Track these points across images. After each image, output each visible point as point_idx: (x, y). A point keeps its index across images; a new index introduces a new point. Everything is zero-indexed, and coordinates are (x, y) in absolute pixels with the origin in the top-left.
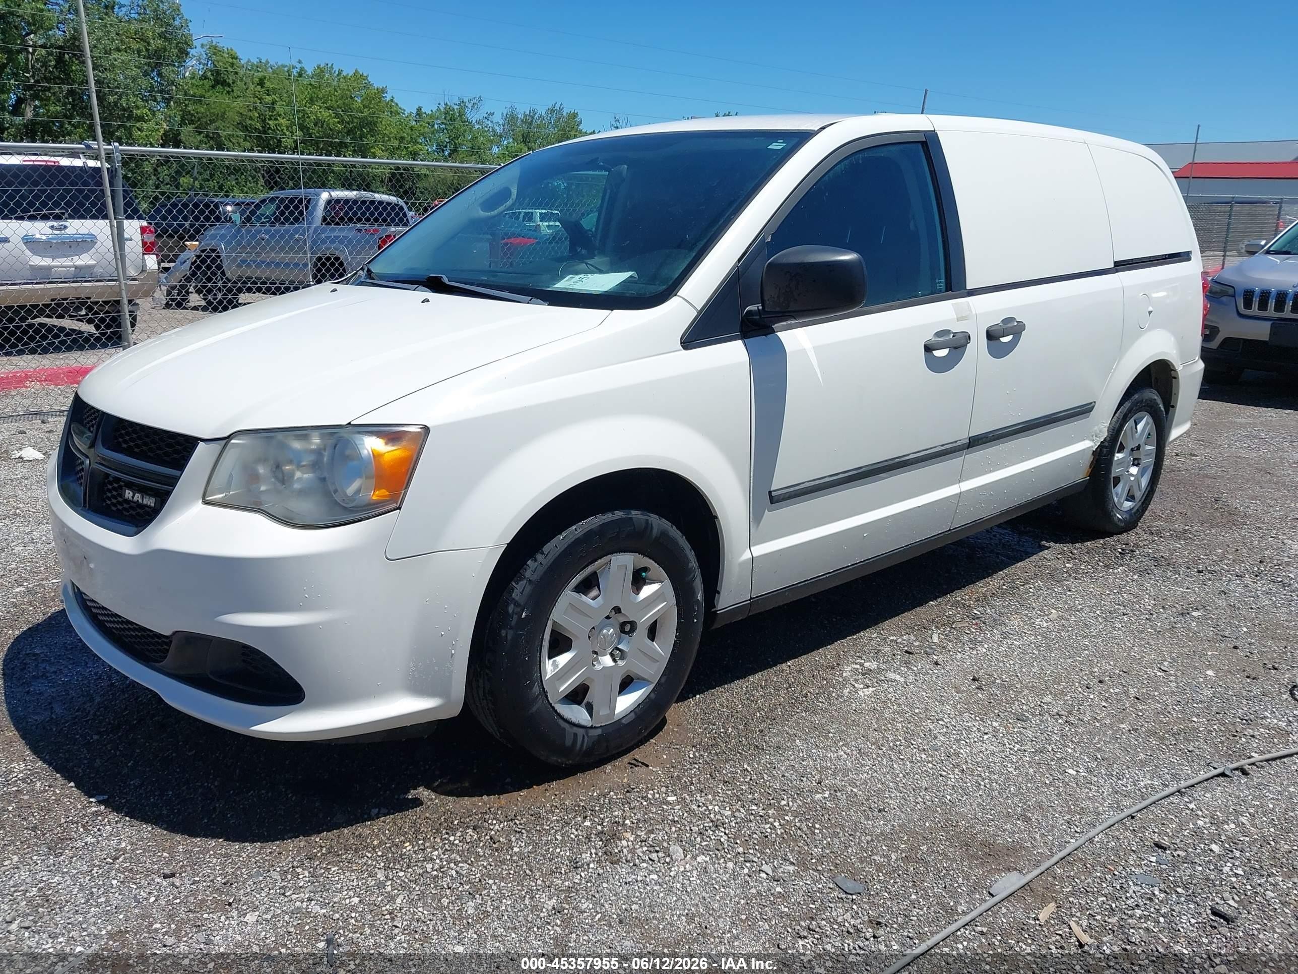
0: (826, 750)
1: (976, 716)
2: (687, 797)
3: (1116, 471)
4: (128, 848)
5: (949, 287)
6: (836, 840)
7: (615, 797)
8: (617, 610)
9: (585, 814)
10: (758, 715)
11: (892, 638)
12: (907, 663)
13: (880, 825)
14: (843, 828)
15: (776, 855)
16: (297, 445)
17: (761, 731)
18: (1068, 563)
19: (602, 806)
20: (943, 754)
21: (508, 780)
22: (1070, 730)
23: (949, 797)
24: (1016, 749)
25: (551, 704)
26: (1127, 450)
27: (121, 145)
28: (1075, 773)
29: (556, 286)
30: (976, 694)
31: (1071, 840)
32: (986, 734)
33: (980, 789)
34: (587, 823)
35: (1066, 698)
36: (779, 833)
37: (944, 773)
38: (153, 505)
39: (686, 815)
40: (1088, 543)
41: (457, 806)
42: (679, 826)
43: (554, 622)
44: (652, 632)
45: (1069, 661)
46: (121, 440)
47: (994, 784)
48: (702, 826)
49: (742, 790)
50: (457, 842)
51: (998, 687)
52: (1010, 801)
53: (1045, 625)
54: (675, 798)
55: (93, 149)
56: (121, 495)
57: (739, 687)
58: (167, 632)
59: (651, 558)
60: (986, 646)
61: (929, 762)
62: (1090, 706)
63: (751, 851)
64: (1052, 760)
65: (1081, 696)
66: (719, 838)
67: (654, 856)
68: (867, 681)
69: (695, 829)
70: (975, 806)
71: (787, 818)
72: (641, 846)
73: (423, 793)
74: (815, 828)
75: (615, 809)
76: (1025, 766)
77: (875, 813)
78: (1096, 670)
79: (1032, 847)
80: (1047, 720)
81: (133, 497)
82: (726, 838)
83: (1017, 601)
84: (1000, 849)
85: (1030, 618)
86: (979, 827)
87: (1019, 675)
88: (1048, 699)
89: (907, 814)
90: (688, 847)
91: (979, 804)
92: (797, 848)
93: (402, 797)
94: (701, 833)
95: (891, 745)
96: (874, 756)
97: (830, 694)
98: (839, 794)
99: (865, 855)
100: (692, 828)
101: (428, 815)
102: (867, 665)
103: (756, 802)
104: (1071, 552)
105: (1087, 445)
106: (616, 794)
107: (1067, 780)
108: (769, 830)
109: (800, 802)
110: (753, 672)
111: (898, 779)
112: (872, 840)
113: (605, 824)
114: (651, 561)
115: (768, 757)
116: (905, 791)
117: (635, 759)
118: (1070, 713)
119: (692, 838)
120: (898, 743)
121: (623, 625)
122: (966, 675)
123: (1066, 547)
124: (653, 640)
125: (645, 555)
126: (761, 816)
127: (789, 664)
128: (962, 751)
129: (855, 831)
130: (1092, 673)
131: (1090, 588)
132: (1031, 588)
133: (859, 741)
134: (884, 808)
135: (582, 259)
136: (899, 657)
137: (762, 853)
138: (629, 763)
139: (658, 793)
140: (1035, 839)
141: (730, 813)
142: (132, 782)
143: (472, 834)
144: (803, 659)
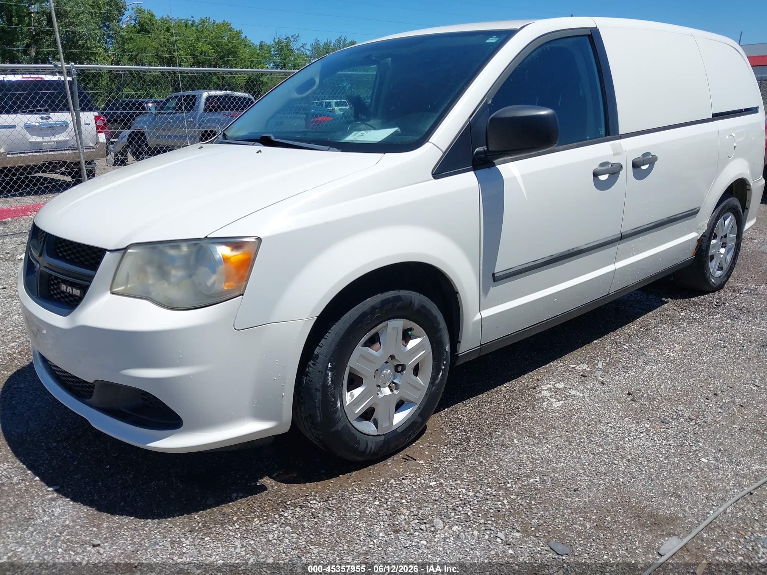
0: (535, 446)
1: (633, 420)
2: (443, 482)
3: (712, 251)
4: (70, 525)
5: (607, 133)
6: (547, 513)
7: (394, 483)
8: (392, 357)
9: (375, 496)
10: (488, 422)
11: (571, 366)
12: (583, 383)
13: (576, 501)
14: (551, 503)
15: (506, 525)
16: (173, 252)
17: (490, 434)
18: (681, 312)
19: (386, 490)
20: (614, 448)
21: (323, 471)
22: (699, 429)
23: (621, 480)
24: (664, 444)
25: (350, 422)
26: (719, 238)
27: (76, 64)
28: (706, 461)
29: (346, 139)
30: (632, 404)
31: (711, 512)
32: (642, 433)
33: (642, 474)
34: (377, 503)
35: (693, 406)
36: (507, 508)
37: (616, 462)
38: (79, 294)
39: (443, 495)
40: (694, 299)
41: (290, 491)
42: (439, 504)
43: (351, 368)
44: (416, 371)
45: (692, 380)
46: (58, 251)
47: (652, 470)
48: (454, 504)
49: (480, 476)
50: (289, 517)
51: (646, 399)
52: (664, 483)
53: (672, 355)
54: (435, 483)
55: (59, 67)
56: (59, 288)
57: (473, 402)
58: (91, 380)
59: (414, 322)
60: (634, 370)
61: (604, 454)
62: (710, 412)
63: (489, 522)
64: (690, 452)
65: (703, 405)
66: (466, 512)
67: (423, 527)
68: (558, 396)
69: (450, 506)
70: (640, 486)
71: (512, 497)
72: (414, 519)
73: (267, 481)
74: (531, 504)
75: (395, 492)
76: (671, 456)
77: (572, 492)
78: (711, 386)
79: (684, 517)
80: (682, 422)
81: (66, 290)
82: (472, 512)
83: (651, 339)
84: (662, 519)
85: (662, 351)
86: (645, 503)
87: (659, 390)
88: (681, 407)
89: (594, 493)
90: (445, 518)
91: (643, 485)
92: (520, 519)
93: (253, 484)
94: (454, 509)
95: (578, 441)
96: (567, 450)
97: (534, 406)
98: (545, 478)
99: (568, 524)
100: (448, 505)
101: (269, 498)
102: (557, 385)
103: (491, 485)
104: (683, 305)
105: (694, 235)
106: (395, 481)
107: (702, 466)
108: (500, 506)
109: (520, 485)
110: (482, 391)
111: (585, 467)
112: (572, 513)
113: (388, 503)
114: (415, 324)
115: (496, 452)
116: (591, 475)
117: (406, 455)
118: (697, 417)
119: (449, 513)
120: (583, 440)
121: (397, 367)
122: (623, 391)
123: (679, 302)
124: (416, 376)
125: (410, 320)
126: (494, 496)
127: (505, 385)
128: (626, 446)
129: (559, 505)
130: (708, 388)
131: (699, 329)
132: (659, 330)
133: (556, 439)
134: (578, 489)
135: (363, 121)
136: (578, 379)
137: (497, 523)
138: (403, 458)
139: (423, 480)
140: (685, 511)
141: (473, 493)
142: (76, 476)
143: (300, 511)
144: (514, 382)
